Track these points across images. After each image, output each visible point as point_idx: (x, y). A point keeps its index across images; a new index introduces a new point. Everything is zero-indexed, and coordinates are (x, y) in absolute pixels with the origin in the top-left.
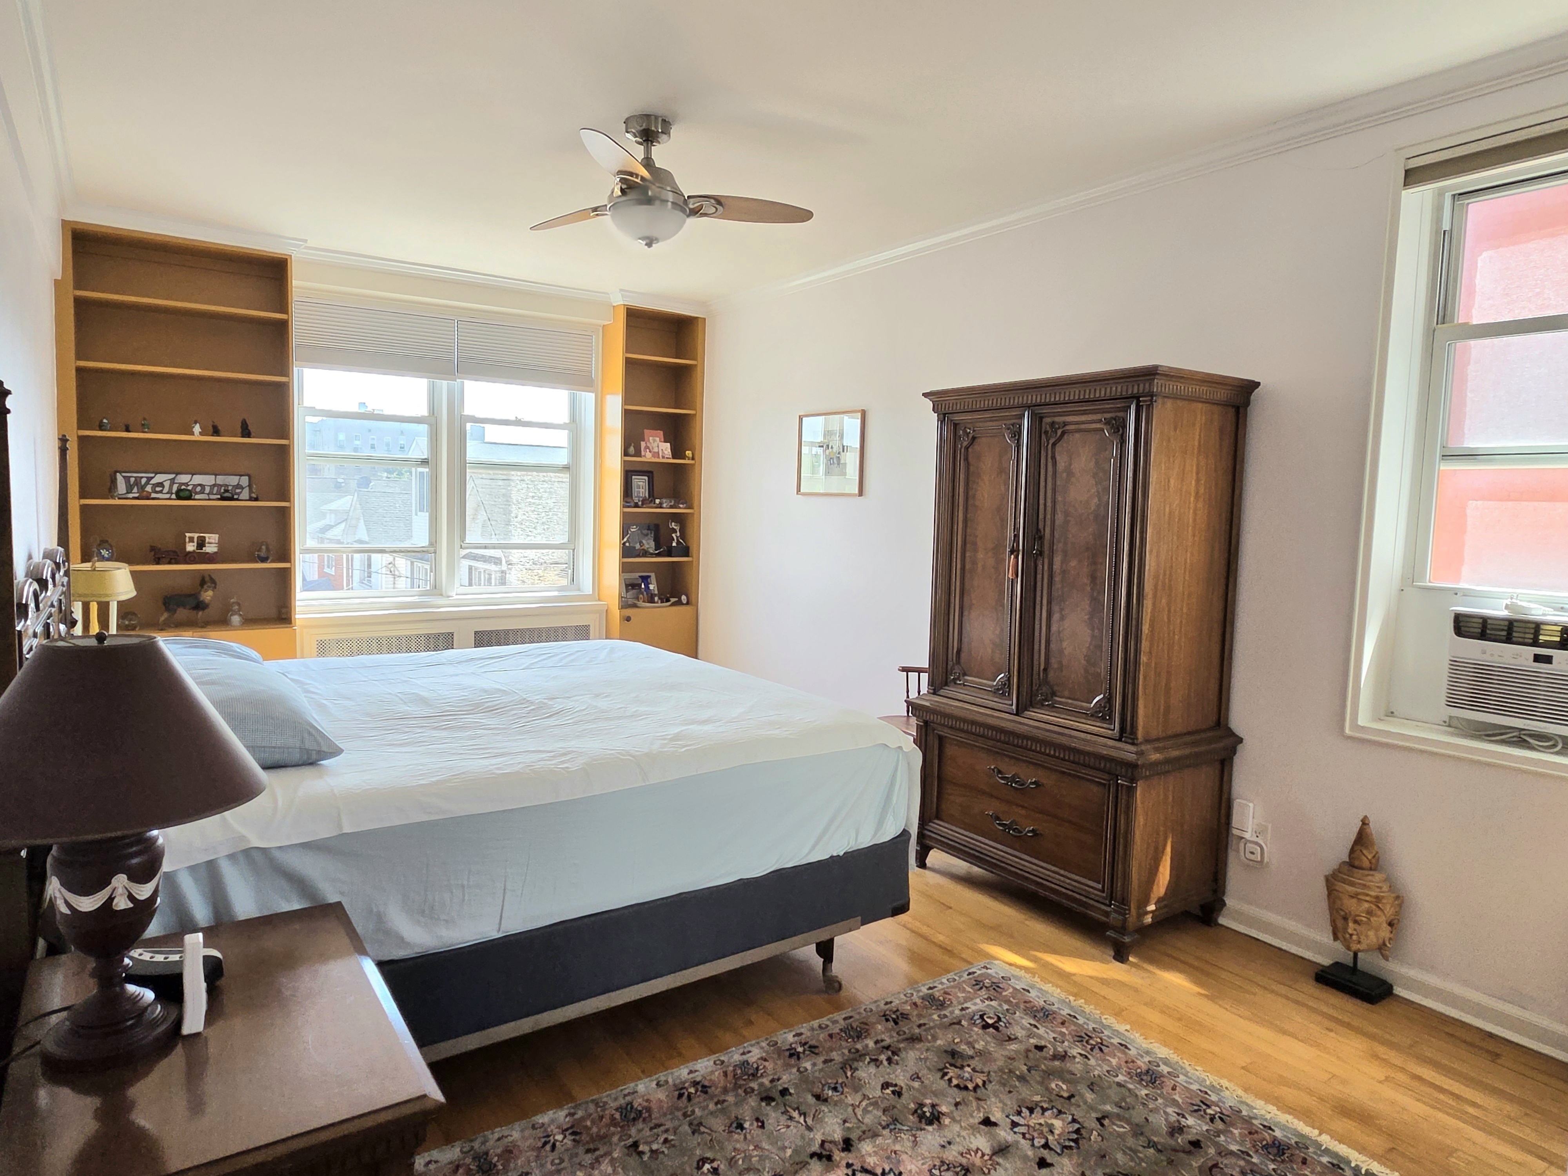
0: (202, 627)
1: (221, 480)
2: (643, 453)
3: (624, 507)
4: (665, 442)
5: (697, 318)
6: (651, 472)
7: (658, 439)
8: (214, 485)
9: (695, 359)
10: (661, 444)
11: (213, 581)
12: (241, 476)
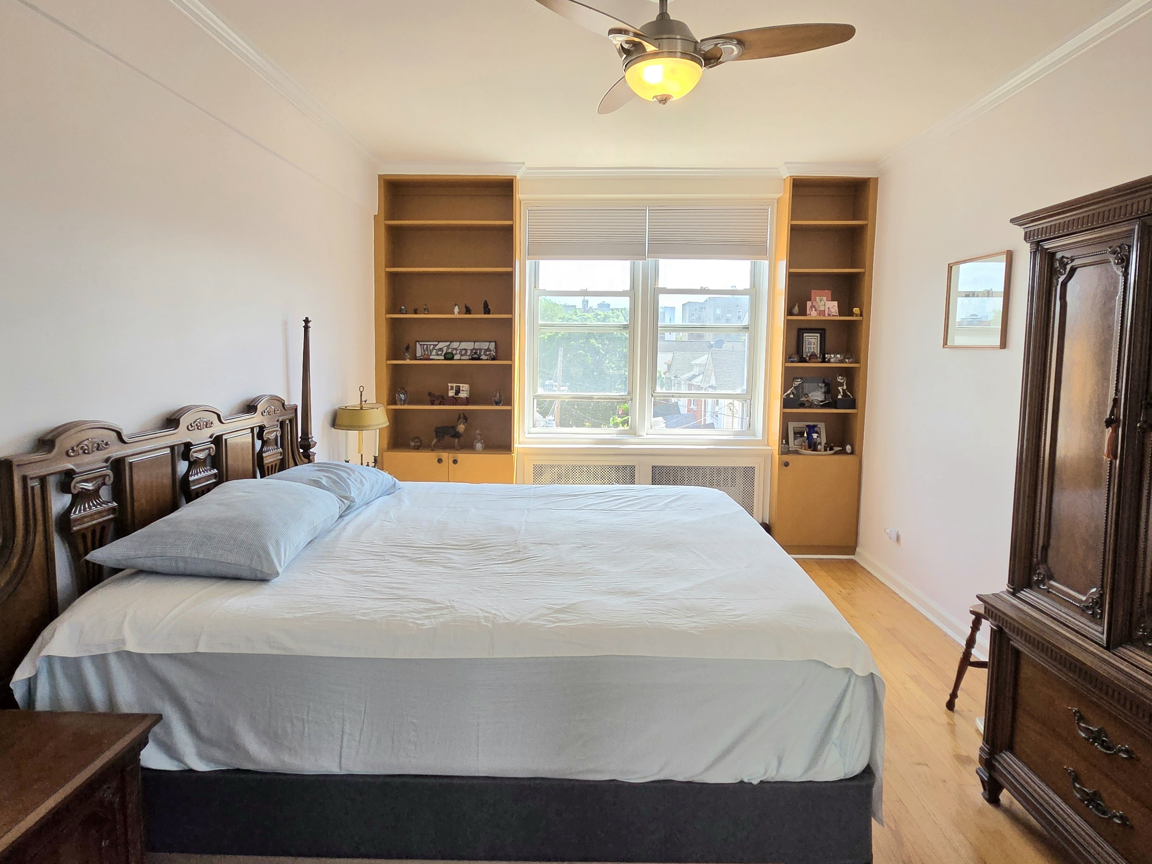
0: (457, 450)
1: (477, 345)
2: (808, 312)
3: (786, 362)
4: (833, 300)
5: (869, 178)
6: (824, 330)
7: (825, 298)
8: (474, 349)
9: (866, 219)
10: (827, 302)
11: (466, 418)
12: (490, 342)
